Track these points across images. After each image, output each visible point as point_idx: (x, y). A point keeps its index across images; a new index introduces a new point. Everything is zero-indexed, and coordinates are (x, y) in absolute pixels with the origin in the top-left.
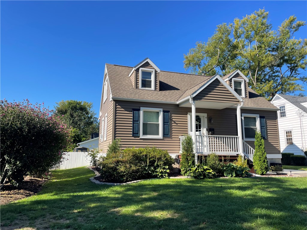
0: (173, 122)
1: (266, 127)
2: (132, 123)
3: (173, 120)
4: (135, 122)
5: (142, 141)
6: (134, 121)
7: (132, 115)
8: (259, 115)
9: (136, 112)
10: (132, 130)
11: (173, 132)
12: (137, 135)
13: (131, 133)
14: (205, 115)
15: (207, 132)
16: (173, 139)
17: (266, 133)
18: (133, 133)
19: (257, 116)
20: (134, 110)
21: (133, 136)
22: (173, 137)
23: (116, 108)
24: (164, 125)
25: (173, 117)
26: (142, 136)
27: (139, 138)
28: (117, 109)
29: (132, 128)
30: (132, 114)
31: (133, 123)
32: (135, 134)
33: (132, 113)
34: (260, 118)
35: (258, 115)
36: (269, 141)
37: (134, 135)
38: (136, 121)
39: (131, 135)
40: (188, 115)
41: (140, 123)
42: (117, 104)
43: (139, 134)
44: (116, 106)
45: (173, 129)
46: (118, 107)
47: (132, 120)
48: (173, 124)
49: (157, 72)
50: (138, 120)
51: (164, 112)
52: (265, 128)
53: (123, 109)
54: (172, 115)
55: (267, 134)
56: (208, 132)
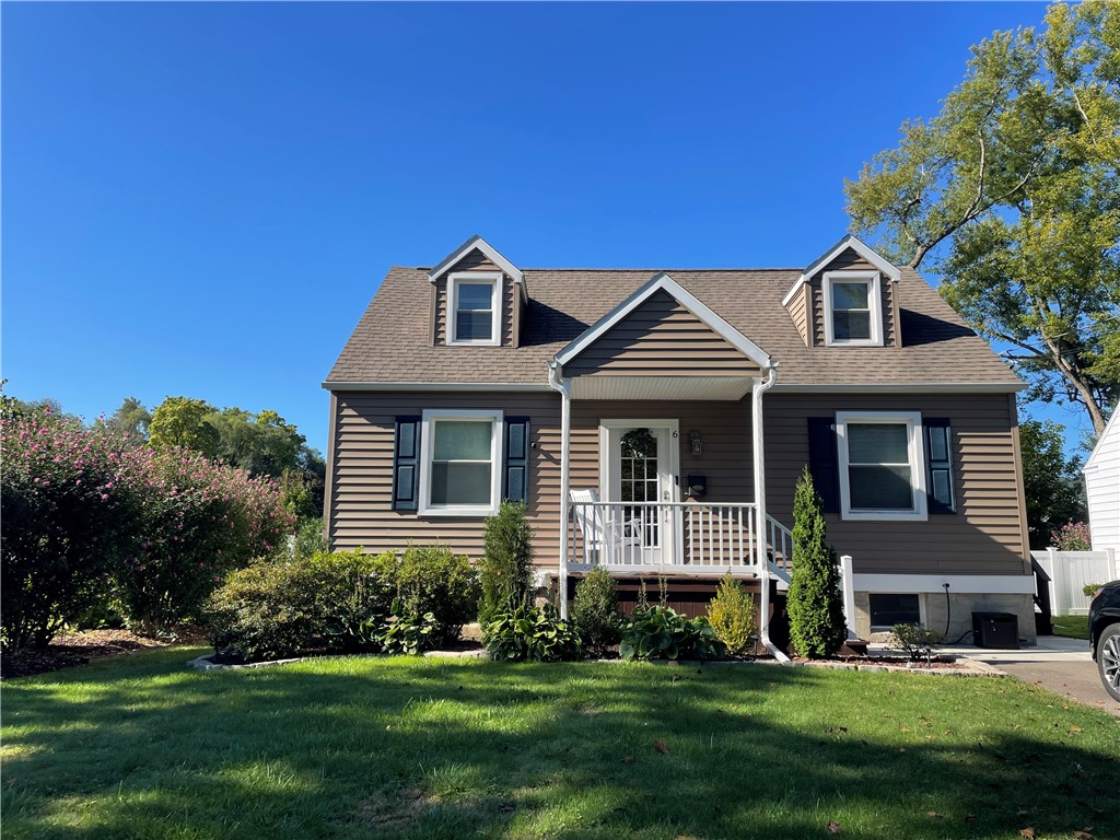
0: (542, 457)
1: (954, 462)
2: (391, 463)
3: (544, 447)
4: (401, 462)
5: (427, 524)
6: (398, 457)
7: (392, 438)
8: (919, 413)
9: (407, 427)
10: (390, 489)
11: (541, 491)
12: (407, 505)
13: (389, 498)
14: (673, 425)
15: (677, 488)
16: (540, 517)
17: (955, 488)
18: (396, 499)
19: (911, 420)
20: (401, 419)
21: (394, 510)
22: (540, 508)
23: (339, 417)
24: (508, 467)
25: (542, 439)
26: (425, 509)
27: (415, 517)
28: (345, 421)
29: (390, 481)
30: (392, 433)
31: (397, 466)
32: (403, 501)
33: (393, 430)
34: (923, 424)
35: (917, 415)
36: (972, 521)
37: (400, 505)
38: (405, 457)
39: (389, 507)
40: (601, 428)
41: (419, 462)
42: (344, 405)
43: (417, 503)
44: (340, 409)
45: (542, 482)
46: (347, 412)
47: (392, 455)
48: (541, 465)
49: (511, 280)
50: (415, 455)
51: (508, 420)
52: (950, 465)
53: (363, 421)
54: (541, 431)
55: (960, 491)
56: (682, 487)
